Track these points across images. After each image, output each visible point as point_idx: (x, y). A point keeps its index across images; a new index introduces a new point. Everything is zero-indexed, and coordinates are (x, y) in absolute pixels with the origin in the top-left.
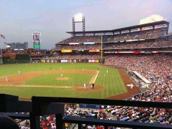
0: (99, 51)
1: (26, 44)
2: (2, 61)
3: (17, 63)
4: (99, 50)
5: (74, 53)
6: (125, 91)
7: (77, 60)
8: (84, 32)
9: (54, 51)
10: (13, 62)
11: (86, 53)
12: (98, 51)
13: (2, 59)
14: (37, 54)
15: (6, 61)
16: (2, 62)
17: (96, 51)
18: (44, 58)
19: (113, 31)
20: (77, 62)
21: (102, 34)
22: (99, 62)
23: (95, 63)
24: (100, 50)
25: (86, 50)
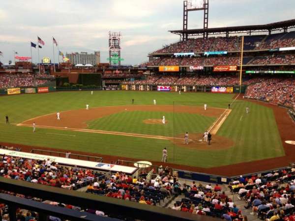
0: (235, 70)
1: (97, 54)
2: (56, 84)
3: (80, 90)
4: (236, 67)
5: (183, 73)
6: (280, 152)
7: (187, 87)
8: (206, 31)
9: (146, 69)
10: (73, 88)
11: (208, 73)
12: (233, 68)
13: (55, 82)
14: (115, 73)
15: (61, 86)
16: (55, 88)
17: (229, 68)
18: (126, 81)
19: (270, 27)
20: (187, 91)
21: (245, 33)
22: (234, 91)
23: (226, 93)
24: (238, 68)
25: (209, 67)
